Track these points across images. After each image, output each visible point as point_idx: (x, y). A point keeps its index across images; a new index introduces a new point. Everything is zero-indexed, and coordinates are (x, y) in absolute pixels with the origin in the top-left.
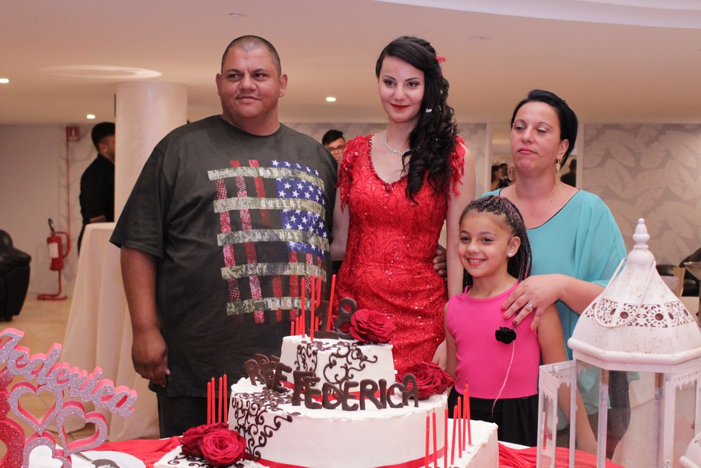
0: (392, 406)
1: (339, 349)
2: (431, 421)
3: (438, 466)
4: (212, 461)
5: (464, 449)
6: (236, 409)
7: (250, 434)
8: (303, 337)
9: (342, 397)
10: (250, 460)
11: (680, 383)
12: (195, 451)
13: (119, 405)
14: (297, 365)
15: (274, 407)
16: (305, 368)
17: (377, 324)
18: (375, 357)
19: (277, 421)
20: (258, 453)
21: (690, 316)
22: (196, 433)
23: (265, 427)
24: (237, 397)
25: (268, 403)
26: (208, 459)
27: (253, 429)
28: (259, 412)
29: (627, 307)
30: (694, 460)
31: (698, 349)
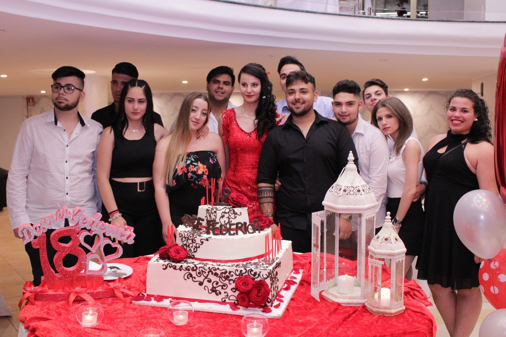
0: (249, 233)
1: (225, 210)
2: (267, 237)
3: (270, 257)
4: (175, 259)
5: (280, 251)
6: (181, 238)
7: (189, 247)
8: (208, 206)
9: (228, 231)
10: (190, 258)
11: (368, 217)
12: (165, 256)
13: (127, 239)
14: (206, 218)
15: (200, 236)
16: (210, 219)
17: (240, 199)
18: (241, 213)
19: (202, 241)
20: (193, 255)
22: (165, 248)
23: (196, 244)
24: (182, 232)
25: (196, 234)
26: (173, 258)
27: (191, 245)
28: (193, 238)
29: (346, 187)
30: (373, 247)
31: (375, 204)
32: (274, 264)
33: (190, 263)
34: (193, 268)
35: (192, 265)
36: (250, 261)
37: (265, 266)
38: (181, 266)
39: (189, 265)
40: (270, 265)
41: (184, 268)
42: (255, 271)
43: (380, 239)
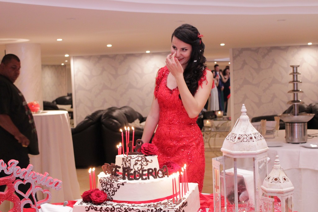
0: (159, 177)
1: (138, 158)
2: (174, 181)
3: (178, 198)
4: (96, 202)
5: (186, 192)
6: (101, 183)
7: (108, 191)
8: (124, 155)
9: (141, 176)
10: (109, 201)
11: (260, 161)
12: (88, 199)
13: (56, 185)
14: (123, 165)
15: (117, 181)
16: (126, 166)
17: (151, 148)
18: (151, 160)
19: (118, 186)
20: (112, 198)
21: (263, 137)
23: (114, 188)
24: (102, 179)
25: (114, 180)
26: (94, 201)
27: (109, 189)
28: (111, 183)
29: (240, 136)
30: (265, 186)
31: (266, 149)
32: (181, 204)
33: (108, 205)
34: (111, 209)
35: (110, 207)
36: (160, 201)
37: (173, 205)
38: (102, 208)
39: (108, 206)
40: (177, 204)
41: (103, 209)
42: (164, 210)
43: (270, 179)
